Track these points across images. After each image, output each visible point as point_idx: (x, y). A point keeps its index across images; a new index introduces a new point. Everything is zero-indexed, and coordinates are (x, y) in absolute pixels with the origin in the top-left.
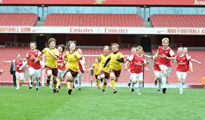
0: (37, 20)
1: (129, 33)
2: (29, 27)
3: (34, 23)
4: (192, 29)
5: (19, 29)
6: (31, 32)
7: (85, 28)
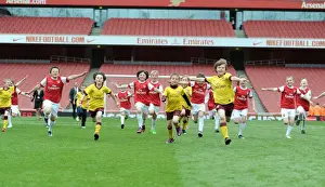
0: (93, 27)
1: (216, 45)
2: (82, 36)
3: (89, 31)
4: (299, 40)
5: (69, 39)
6: (86, 43)
7: (158, 38)
